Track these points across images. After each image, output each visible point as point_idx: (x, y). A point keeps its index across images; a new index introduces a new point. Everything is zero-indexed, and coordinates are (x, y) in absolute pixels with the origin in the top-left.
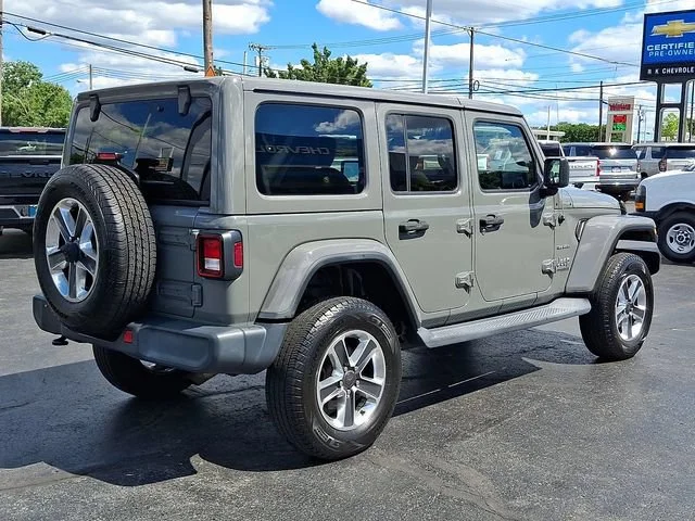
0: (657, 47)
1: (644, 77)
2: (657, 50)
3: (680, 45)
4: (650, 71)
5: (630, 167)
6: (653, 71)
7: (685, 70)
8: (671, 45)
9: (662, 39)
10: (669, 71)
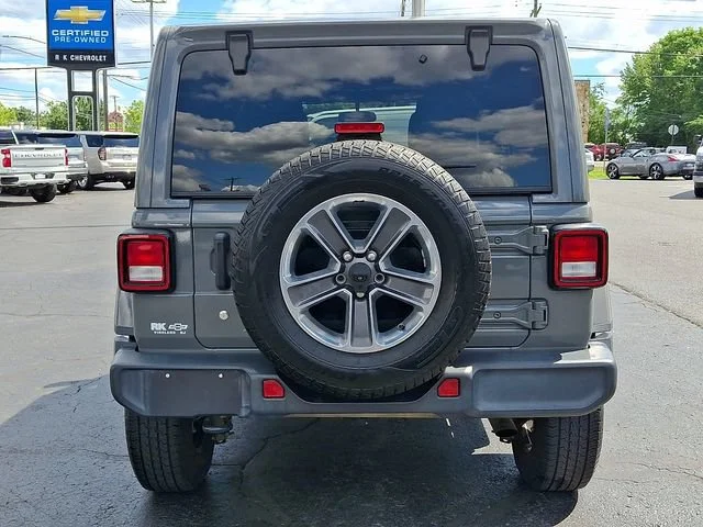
0: (62, 32)
1: (52, 62)
2: (63, 36)
3: (86, 32)
4: (57, 57)
5: (77, 156)
6: (61, 58)
7: (94, 58)
8: (77, 31)
9: (66, 24)
10: (77, 58)
